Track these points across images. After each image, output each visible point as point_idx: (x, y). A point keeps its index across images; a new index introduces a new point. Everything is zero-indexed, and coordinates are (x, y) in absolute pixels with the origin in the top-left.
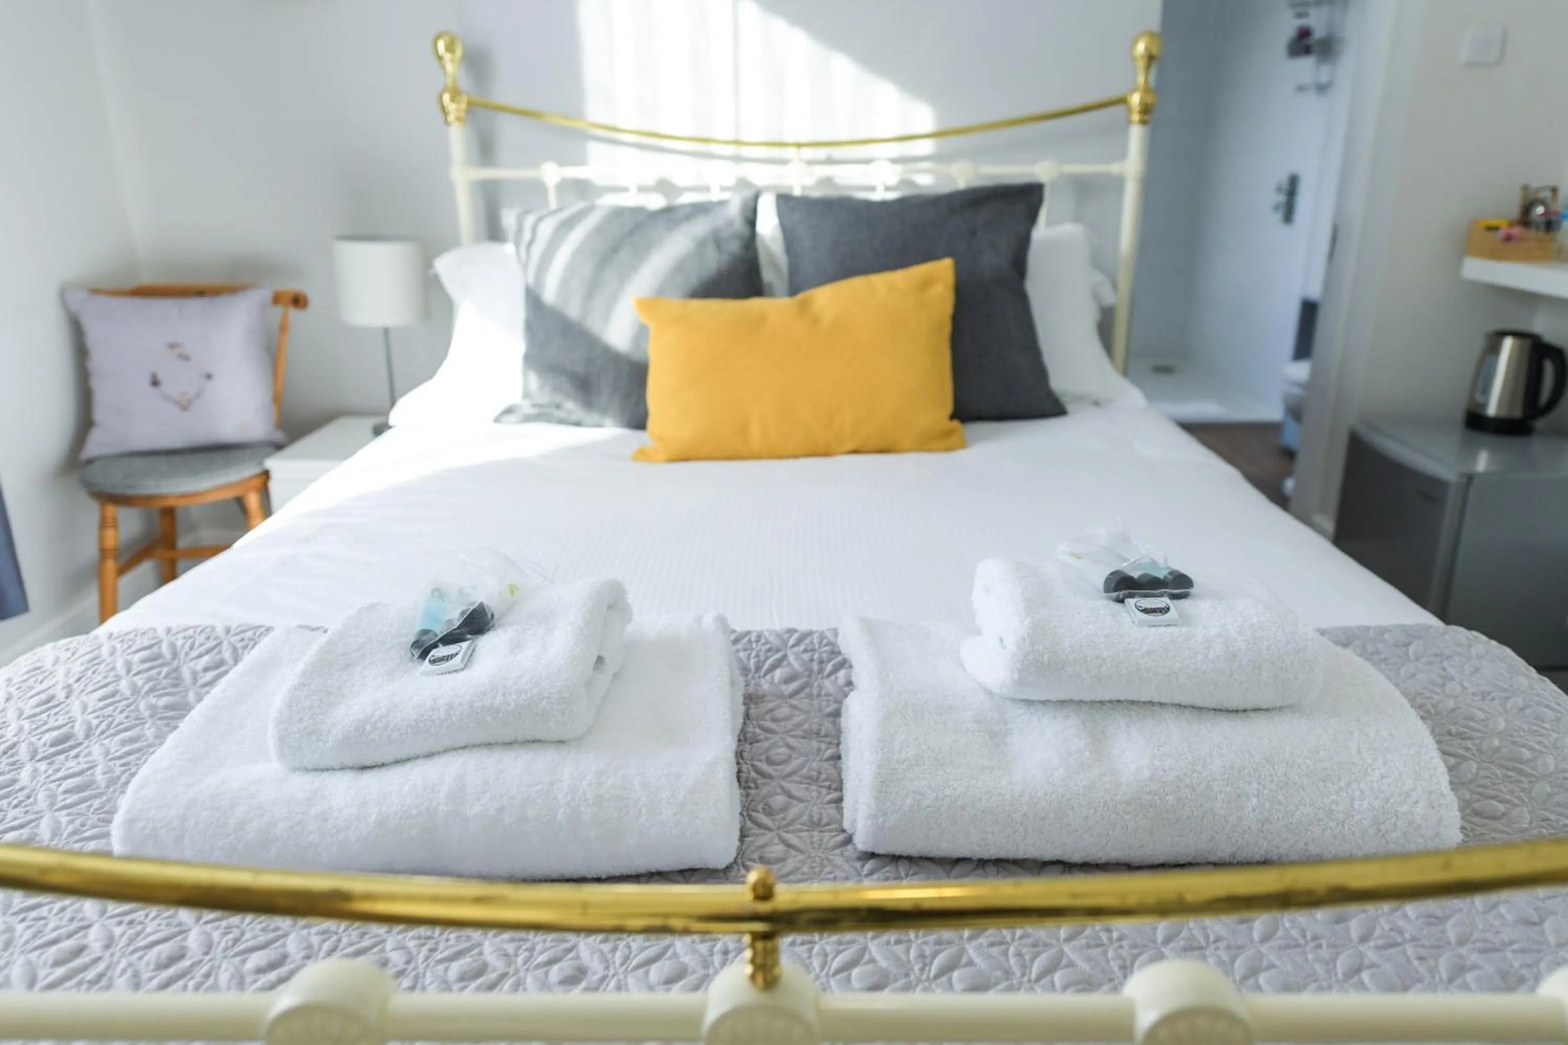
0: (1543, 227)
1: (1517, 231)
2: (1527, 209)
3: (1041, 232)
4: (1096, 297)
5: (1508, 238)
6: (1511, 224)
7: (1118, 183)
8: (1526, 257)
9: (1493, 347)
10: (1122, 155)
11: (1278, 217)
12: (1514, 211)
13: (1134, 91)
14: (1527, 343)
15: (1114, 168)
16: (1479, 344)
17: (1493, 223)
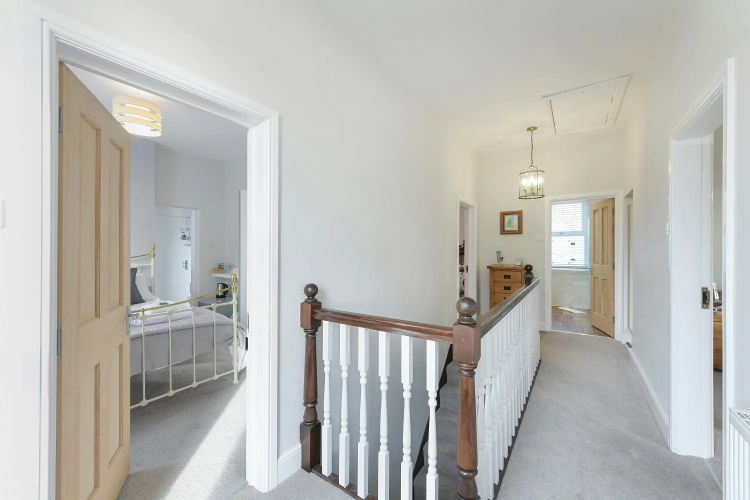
0: (222, 269)
1: (219, 269)
2: (220, 266)
3: (137, 275)
4: (148, 285)
5: (218, 270)
6: (218, 268)
7: (150, 267)
8: (220, 273)
9: (218, 286)
10: (151, 262)
11: (184, 268)
12: (218, 267)
13: (152, 253)
14: (222, 284)
15: (149, 264)
16: (216, 286)
17: (215, 268)
